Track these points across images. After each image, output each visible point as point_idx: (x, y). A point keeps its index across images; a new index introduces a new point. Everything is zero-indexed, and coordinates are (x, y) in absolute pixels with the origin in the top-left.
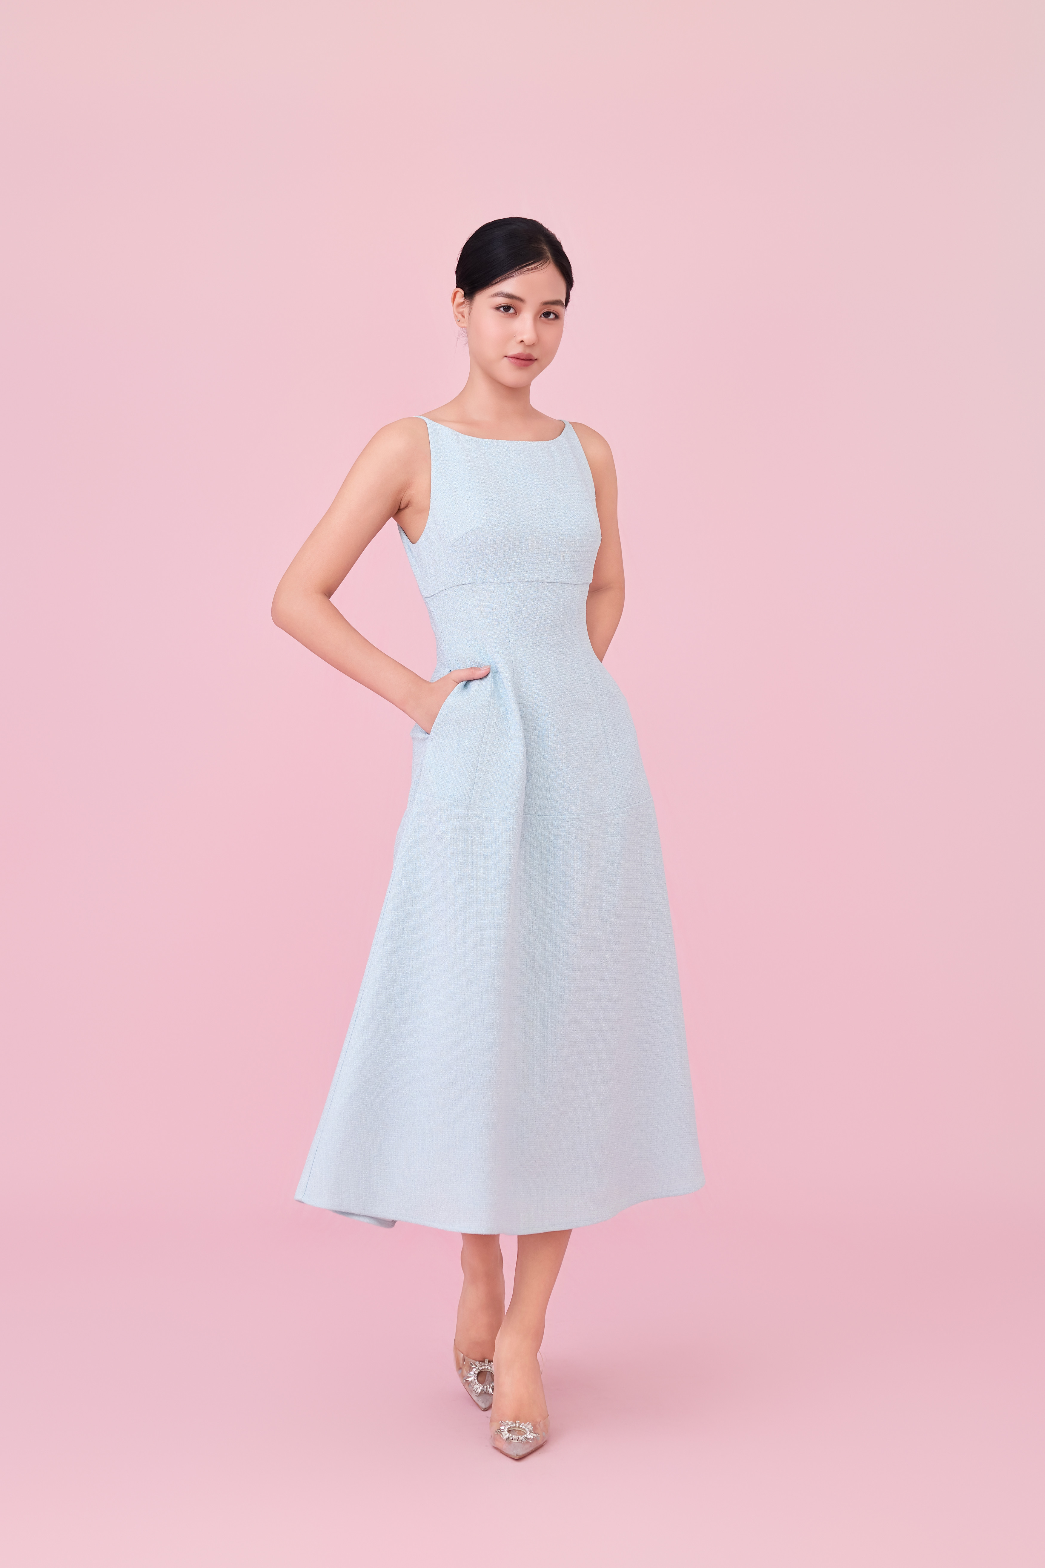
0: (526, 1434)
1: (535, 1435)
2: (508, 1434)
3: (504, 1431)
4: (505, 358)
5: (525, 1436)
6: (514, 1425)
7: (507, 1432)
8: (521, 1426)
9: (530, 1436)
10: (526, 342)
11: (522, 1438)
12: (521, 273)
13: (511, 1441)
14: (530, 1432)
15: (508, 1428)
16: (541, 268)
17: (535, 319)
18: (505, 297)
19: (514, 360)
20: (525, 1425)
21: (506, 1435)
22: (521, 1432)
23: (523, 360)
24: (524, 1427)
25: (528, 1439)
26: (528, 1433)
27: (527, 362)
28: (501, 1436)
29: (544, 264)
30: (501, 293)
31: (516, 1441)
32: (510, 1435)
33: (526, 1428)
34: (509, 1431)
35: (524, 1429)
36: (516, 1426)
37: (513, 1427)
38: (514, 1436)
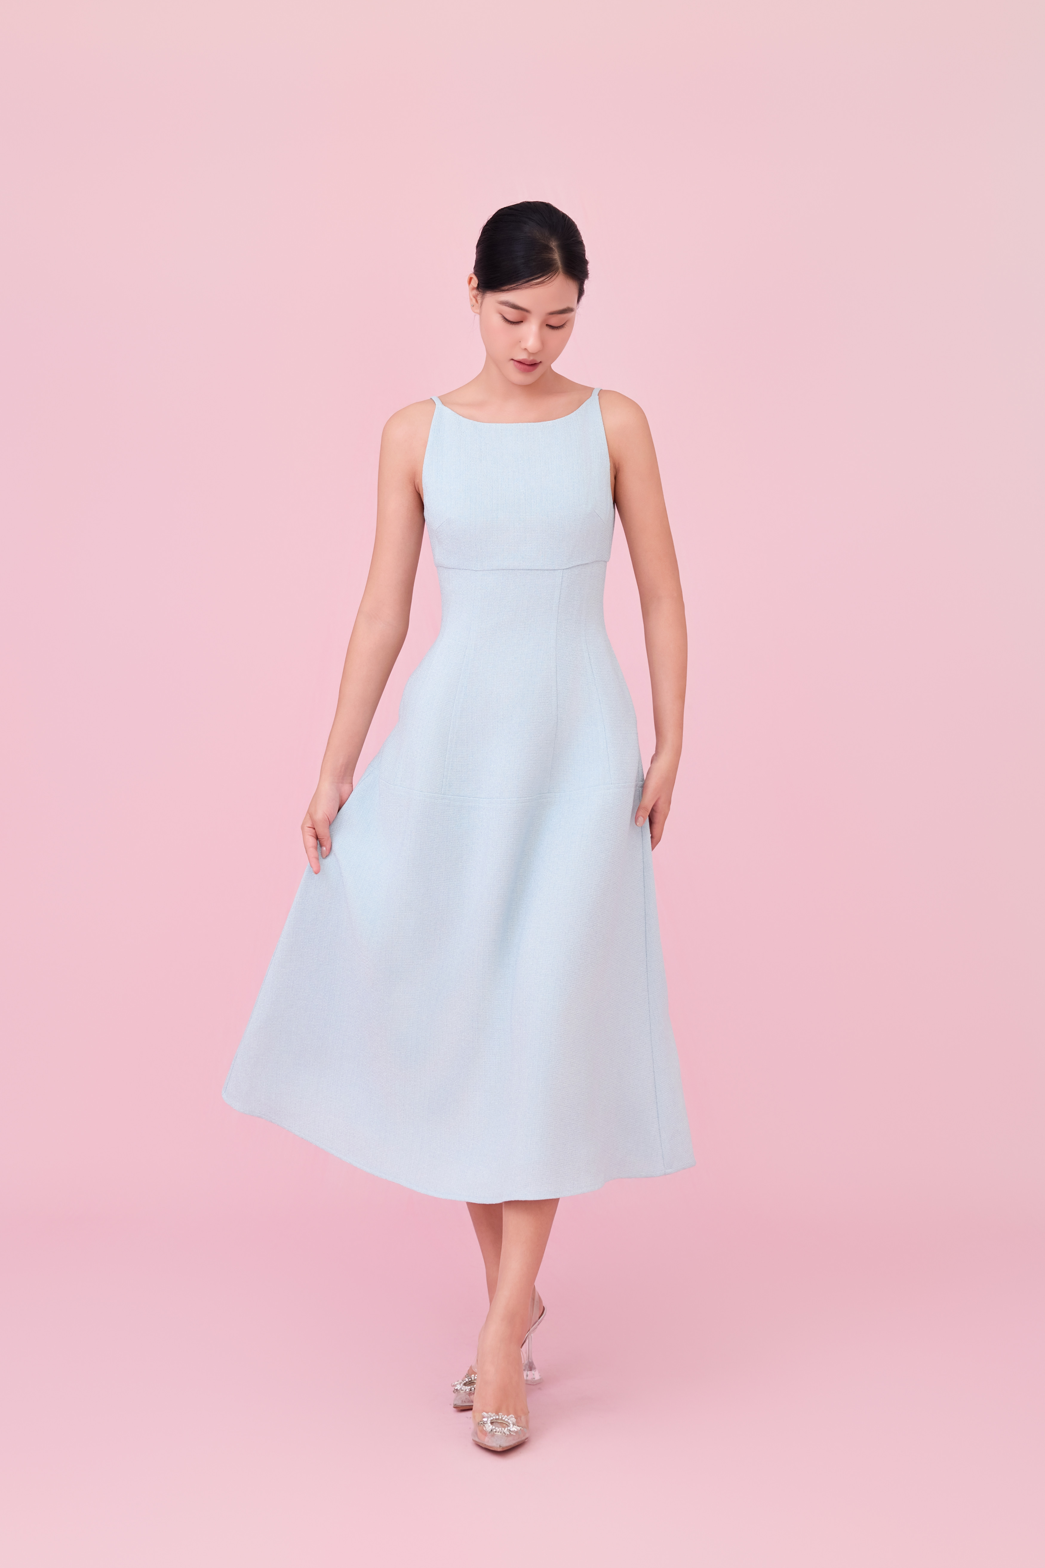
0: (508, 1426)
1: (519, 1428)
2: (491, 1426)
3: (487, 1423)
4: (512, 362)
5: (509, 1428)
6: (497, 1417)
7: (490, 1424)
8: (504, 1419)
9: (514, 1428)
10: (530, 350)
11: (506, 1430)
12: (527, 288)
13: (494, 1434)
14: (514, 1425)
15: (491, 1420)
16: (548, 282)
17: (541, 327)
18: (511, 307)
19: (518, 364)
20: (508, 1417)
21: (489, 1427)
22: (504, 1424)
23: (527, 365)
24: (507, 1420)
25: (512, 1431)
26: (512, 1426)
27: (531, 368)
28: (484, 1429)
29: (551, 278)
30: (508, 303)
31: (499, 1434)
32: (494, 1427)
33: (509, 1421)
34: (492, 1423)
35: (507, 1422)
36: (498, 1418)
37: (496, 1419)
38: (497, 1428)
